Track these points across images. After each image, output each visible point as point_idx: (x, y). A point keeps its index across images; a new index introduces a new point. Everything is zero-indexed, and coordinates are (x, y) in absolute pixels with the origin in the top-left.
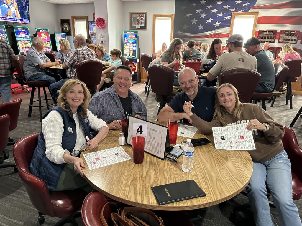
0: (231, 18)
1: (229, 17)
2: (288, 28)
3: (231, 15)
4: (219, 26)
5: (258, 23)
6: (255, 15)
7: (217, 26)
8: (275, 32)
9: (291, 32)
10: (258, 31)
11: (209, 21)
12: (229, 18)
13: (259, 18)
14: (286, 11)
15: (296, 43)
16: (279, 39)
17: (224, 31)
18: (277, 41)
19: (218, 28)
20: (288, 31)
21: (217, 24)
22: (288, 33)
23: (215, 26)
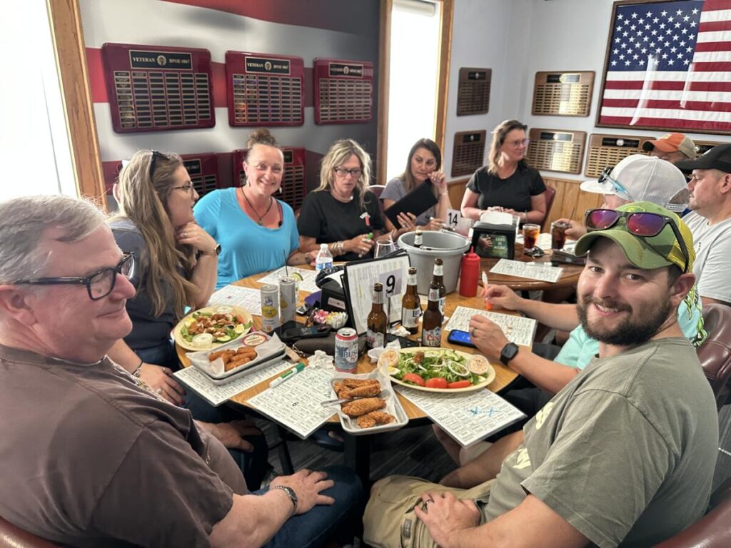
2: (257, 38)
8: (201, 58)
9: (273, 63)
10: (99, 46)
15: (299, 123)
16: (230, 105)
18: (221, 114)
22: (263, 69)
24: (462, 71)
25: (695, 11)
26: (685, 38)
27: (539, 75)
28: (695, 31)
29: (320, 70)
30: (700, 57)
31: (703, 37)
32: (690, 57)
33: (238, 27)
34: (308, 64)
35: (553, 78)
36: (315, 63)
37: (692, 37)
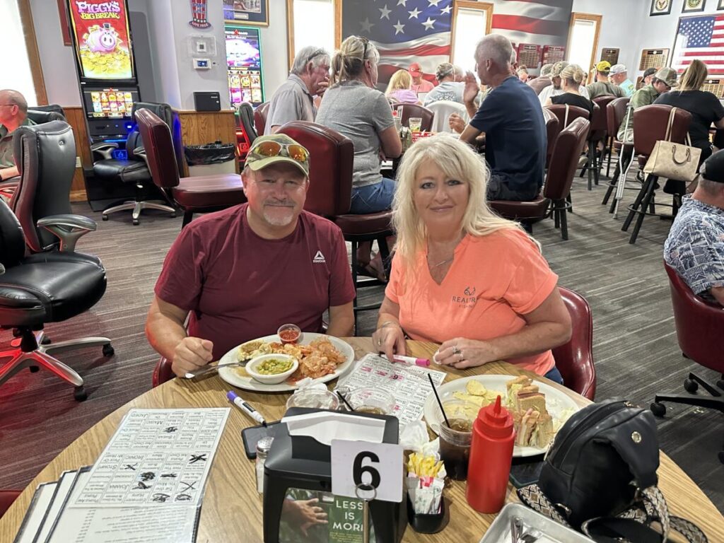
0: (451, 10)
1: (447, 10)
2: (528, 39)
3: (452, 4)
4: (433, 28)
5: (493, 27)
6: (486, 9)
7: (430, 28)
9: (531, 47)
11: (415, 14)
12: (448, 12)
13: (495, 16)
14: (526, 6)
15: (536, 68)
17: (441, 40)
19: (431, 32)
20: (527, 46)
21: (429, 23)
22: (528, 49)
23: (425, 26)
24: (604, 50)
25: (712, 21)
26: (707, 33)
27: (644, 51)
28: (712, 30)
29: (546, 49)
30: (714, 41)
31: (716, 32)
32: (710, 41)
33: (523, 36)
34: (542, 47)
35: (650, 52)
36: (544, 46)
37: (710, 32)
